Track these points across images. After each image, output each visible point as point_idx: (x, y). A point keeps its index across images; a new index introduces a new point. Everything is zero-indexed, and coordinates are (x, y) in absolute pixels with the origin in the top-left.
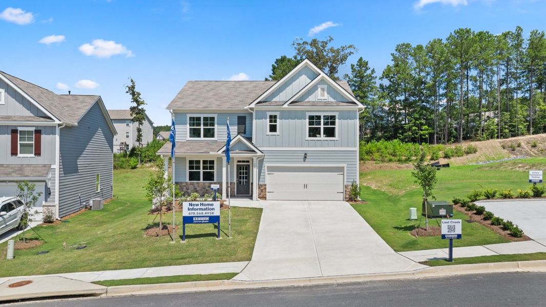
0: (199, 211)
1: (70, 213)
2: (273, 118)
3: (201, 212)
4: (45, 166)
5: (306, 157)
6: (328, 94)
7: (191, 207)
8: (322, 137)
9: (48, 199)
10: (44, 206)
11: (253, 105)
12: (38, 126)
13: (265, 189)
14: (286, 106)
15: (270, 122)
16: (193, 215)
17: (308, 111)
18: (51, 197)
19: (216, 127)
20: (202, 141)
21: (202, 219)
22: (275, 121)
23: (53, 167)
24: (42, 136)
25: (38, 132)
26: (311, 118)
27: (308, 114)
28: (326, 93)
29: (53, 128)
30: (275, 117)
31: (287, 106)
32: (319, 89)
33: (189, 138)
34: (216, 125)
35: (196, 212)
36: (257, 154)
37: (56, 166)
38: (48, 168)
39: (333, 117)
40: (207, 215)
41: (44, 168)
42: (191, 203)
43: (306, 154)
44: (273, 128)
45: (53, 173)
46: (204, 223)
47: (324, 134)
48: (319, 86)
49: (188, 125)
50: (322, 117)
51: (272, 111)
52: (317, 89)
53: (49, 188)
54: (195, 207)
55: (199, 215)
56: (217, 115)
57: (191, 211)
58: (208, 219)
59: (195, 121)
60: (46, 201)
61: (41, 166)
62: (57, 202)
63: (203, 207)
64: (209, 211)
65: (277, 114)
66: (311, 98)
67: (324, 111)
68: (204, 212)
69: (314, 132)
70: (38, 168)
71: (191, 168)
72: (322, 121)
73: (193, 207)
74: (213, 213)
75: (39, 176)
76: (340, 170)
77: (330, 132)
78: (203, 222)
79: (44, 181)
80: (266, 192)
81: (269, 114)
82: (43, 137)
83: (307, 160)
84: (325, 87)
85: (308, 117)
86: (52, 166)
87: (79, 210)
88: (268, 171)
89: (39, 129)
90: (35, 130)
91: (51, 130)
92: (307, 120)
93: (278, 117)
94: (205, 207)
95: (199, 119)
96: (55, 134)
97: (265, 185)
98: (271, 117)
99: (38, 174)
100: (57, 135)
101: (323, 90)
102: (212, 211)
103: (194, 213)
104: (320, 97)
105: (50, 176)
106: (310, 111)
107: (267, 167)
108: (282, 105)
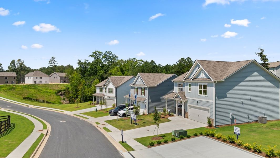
2: (190, 85)
5: (198, 103)
6: (204, 75)
8: (203, 95)
11: (183, 81)
12: (144, 87)
14: (191, 81)
15: (189, 87)
19: (183, 88)
23: (147, 98)
24: (145, 90)
26: (200, 85)
32: (202, 73)
39: (206, 86)
43: (198, 101)
44: (190, 89)
45: (147, 100)
47: (203, 93)
48: (201, 71)
49: (177, 87)
50: (203, 86)
51: (189, 82)
53: (146, 105)
58: (134, 119)
59: (179, 85)
61: (145, 98)
62: (147, 109)
66: (199, 77)
67: (203, 83)
77: (205, 93)
79: (145, 102)
80: (188, 115)
81: (188, 84)
85: (198, 85)
88: (189, 107)
91: (146, 88)
92: (198, 87)
99: (144, 100)
100: (147, 90)
104: (202, 76)
106: (199, 83)
107: (189, 105)
108: (190, 80)
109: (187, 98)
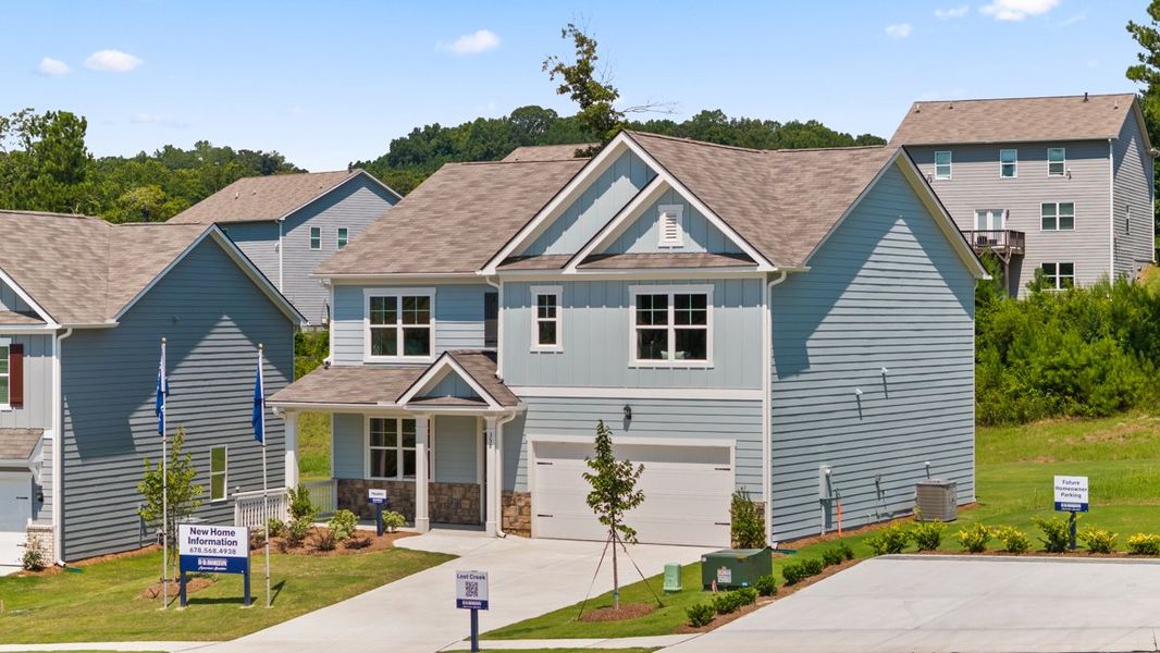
0: (208, 546)
1: (106, 551)
2: (547, 305)
3: (212, 547)
4: (30, 432)
5: (629, 417)
6: (685, 230)
7: (194, 537)
8: (672, 357)
9: (40, 514)
10: (29, 530)
11: (491, 270)
12: (16, 335)
13: (528, 505)
14: (571, 270)
15: (540, 316)
16: (197, 554)
17: (634, 283)
18: (44, 508)
19: (433, 325)
20: (399, 366)
21: (215, 563)
22: (553, 313)
23: (47, 434)
24: (24, 358)
25: (17, 350)
26: (643, 301)
27: (635, 291)
28: (679, 228)
29: (46, 338)
30: (552, 299)
31: (574, 272)
32: (663, 217)
33: (370, 358)
34: (433, 321)
35: (203, 547)
36: (490, 409)
37: (53, 433)
38: (35, 436)
39: (700, 300)
40: (223, 555)
41: (28, 438)
42: (193, 527)
43: (627, 409)
44: (548, 333)
45: (47, 448)
46: (218, 571)
47: (677, 350)
48: (661, 207)
49: (367, 321)
50: (671, 300)
51: (542, 283)
52: (657, 220)
53: (40, 488)
54: (202, 537)
55: (207, 554)
56: (434, 290)
57: (194, 546)
58: (225, 563)
59: (383, 309)
60: (35, 518)
61: (22, 432)
62: (56, 522)
63: (217, 538)
64: (227, 547)
65: (557, 291)
66: (641, 246)
67: (674, 282)
68: (218, 548)
69: (651, 345)
70: (15, 438)
71: (375, 440)
72: (671, 310)
73: (197, 536)
74: (234, 551)
75: (16, 457)
76: (718, 456)
77: (693, 345)
78: (216, 569)
79: (27, 470)
80: (529, 515)
81: (536, 292)
82: (27, 360)
83: (632, 426)
84: (679, 209)
85: (633, 299)
86: (45, 432)
87: (137, 546)
88: (537, 456)
89: (19, 342)
90: (11, 345)
91: (42, 345)
92: (633, 310)
93: (559, 300)
94: (220, 538)
95: (391, 302)
96: (51, 355)
97: (529, 495)
98: (542, 299)
99: (14, 452)
100: (54, 357)
101: (672, 218)
102: (232, 547)
103: (200, 550)
104: (664, 241)
105: (40, 457)
106: (640, 283)
107: (536, 445)
108: (563, 267)
109: (517, 391)
